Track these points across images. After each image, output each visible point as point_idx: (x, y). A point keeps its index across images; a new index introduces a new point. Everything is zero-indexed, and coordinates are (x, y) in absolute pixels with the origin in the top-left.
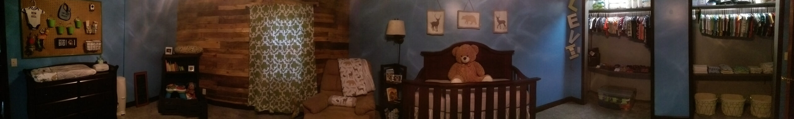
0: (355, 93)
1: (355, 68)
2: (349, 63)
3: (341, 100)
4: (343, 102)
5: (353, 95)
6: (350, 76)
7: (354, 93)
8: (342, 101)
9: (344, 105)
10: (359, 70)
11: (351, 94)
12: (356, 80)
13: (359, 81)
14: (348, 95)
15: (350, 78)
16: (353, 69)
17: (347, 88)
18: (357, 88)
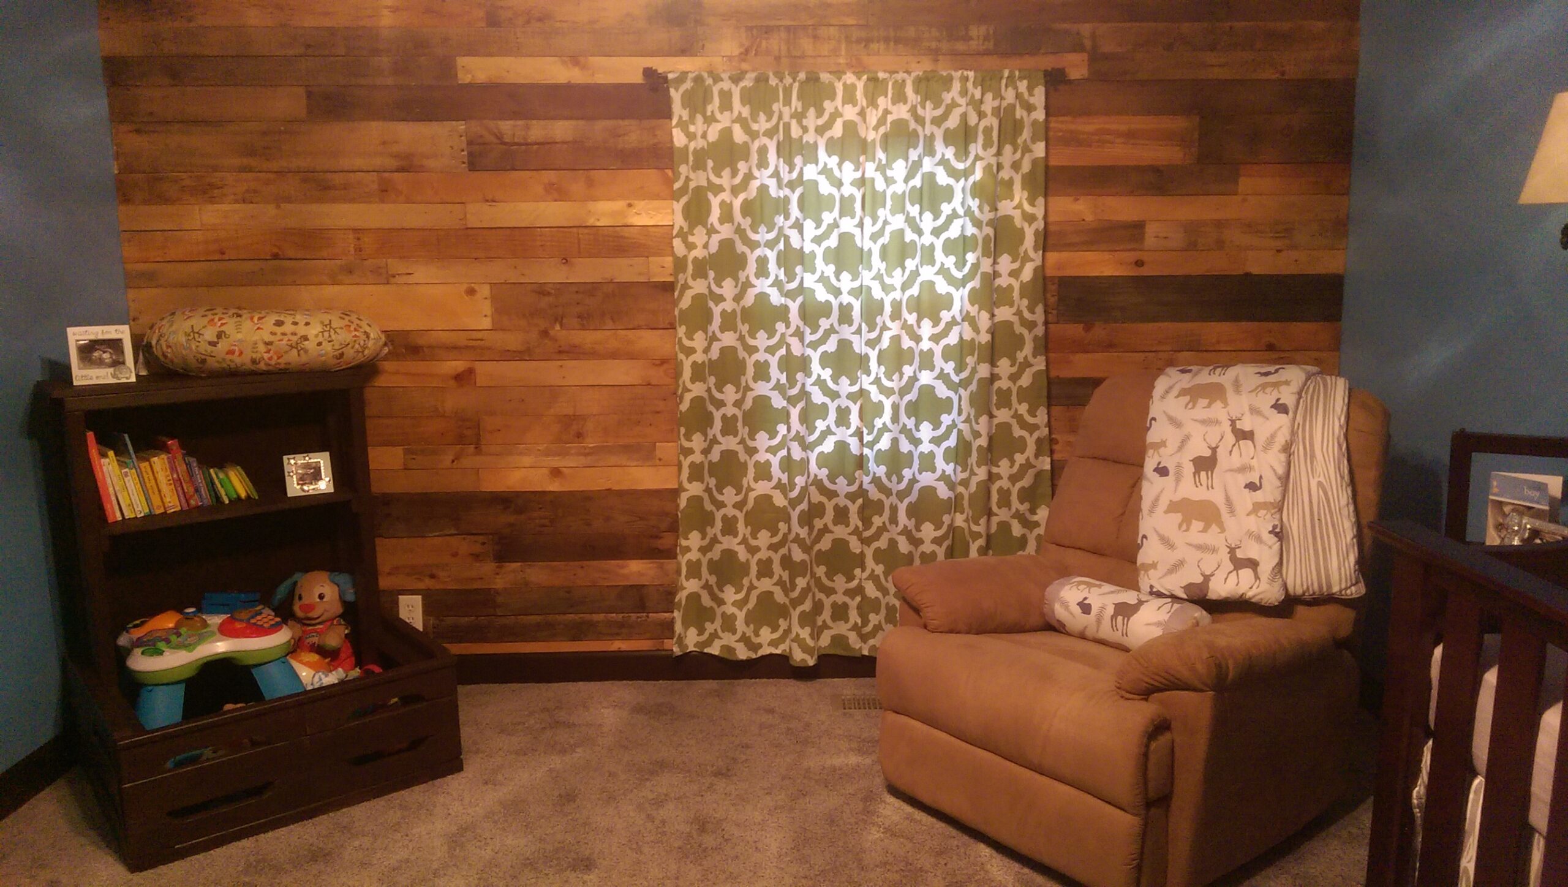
0: (1207, 578)
1: (1245, 425)
2: (1215, 393)
3: (1103, 608)
4: (1114, 617)
5: (1188, 588)
6: (1196, 473)
7: (1199, 579)
8: (1110, 610)
9: (1116, 637)
10: (1261, 437)
11: (1175, 584)
12: (1229, 502)
13: (1250, 507)
14: (1158, 587)
15: (1197, 484)
16: (1229, 429)
17: (1165, 541)
18: (1224, 555)
